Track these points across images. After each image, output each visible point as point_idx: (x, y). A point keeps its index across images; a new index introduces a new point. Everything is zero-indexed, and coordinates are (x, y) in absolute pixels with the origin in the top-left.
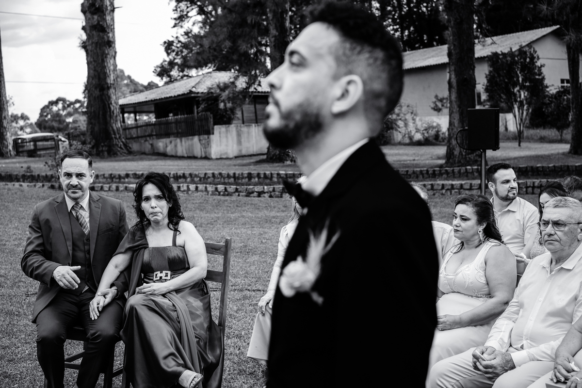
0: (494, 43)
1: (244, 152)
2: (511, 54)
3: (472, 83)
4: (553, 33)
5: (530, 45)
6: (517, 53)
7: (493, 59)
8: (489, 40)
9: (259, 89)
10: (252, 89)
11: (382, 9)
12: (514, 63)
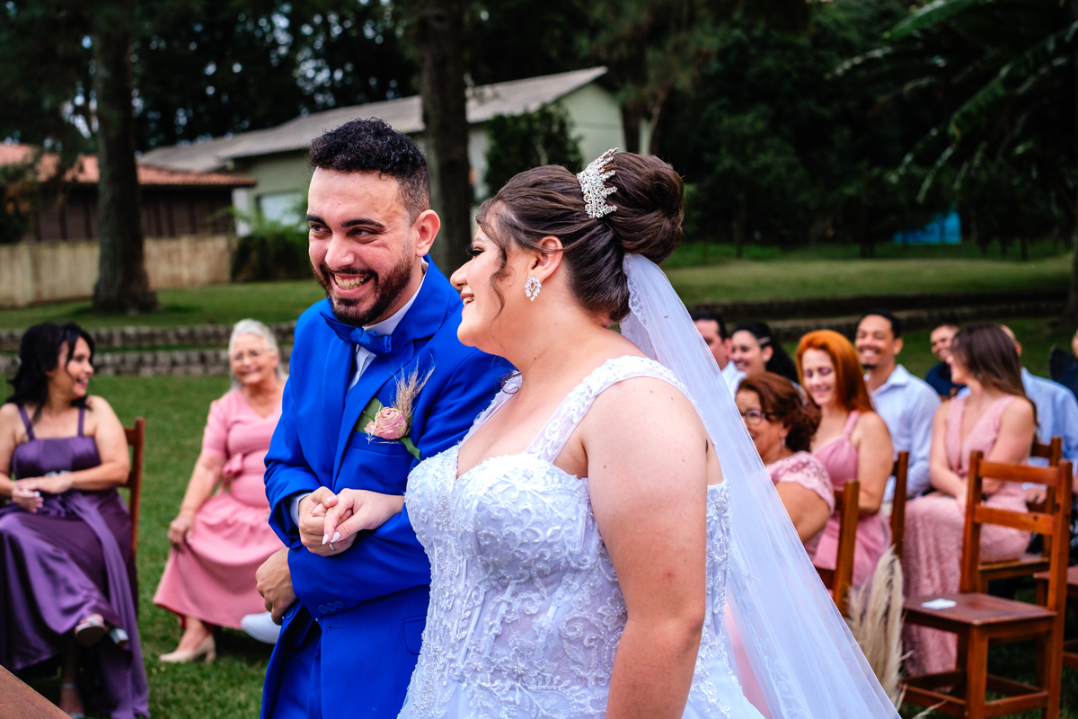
0: (496, 96)
1: (46, 295)
2: (527, 117)
3: (464, 166)
4: (598, 82)
5: (558, 101)
6: (537, 116)
7: (498, 126)
8: (488, 91)
9: (82, 178)
10: (69, 176)
11: (293, 29)
12: (532, 133)
